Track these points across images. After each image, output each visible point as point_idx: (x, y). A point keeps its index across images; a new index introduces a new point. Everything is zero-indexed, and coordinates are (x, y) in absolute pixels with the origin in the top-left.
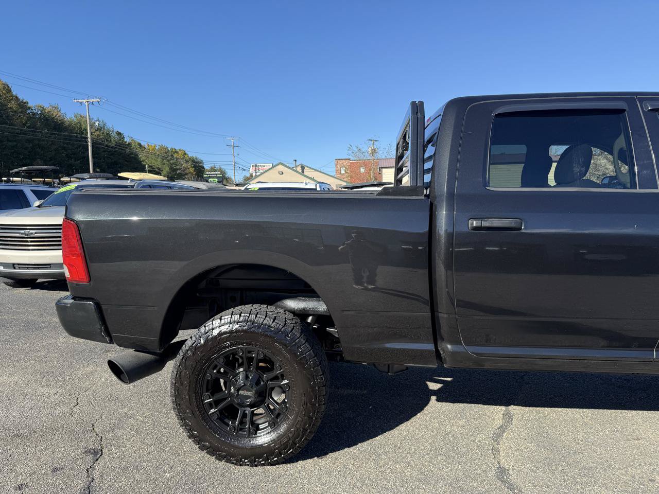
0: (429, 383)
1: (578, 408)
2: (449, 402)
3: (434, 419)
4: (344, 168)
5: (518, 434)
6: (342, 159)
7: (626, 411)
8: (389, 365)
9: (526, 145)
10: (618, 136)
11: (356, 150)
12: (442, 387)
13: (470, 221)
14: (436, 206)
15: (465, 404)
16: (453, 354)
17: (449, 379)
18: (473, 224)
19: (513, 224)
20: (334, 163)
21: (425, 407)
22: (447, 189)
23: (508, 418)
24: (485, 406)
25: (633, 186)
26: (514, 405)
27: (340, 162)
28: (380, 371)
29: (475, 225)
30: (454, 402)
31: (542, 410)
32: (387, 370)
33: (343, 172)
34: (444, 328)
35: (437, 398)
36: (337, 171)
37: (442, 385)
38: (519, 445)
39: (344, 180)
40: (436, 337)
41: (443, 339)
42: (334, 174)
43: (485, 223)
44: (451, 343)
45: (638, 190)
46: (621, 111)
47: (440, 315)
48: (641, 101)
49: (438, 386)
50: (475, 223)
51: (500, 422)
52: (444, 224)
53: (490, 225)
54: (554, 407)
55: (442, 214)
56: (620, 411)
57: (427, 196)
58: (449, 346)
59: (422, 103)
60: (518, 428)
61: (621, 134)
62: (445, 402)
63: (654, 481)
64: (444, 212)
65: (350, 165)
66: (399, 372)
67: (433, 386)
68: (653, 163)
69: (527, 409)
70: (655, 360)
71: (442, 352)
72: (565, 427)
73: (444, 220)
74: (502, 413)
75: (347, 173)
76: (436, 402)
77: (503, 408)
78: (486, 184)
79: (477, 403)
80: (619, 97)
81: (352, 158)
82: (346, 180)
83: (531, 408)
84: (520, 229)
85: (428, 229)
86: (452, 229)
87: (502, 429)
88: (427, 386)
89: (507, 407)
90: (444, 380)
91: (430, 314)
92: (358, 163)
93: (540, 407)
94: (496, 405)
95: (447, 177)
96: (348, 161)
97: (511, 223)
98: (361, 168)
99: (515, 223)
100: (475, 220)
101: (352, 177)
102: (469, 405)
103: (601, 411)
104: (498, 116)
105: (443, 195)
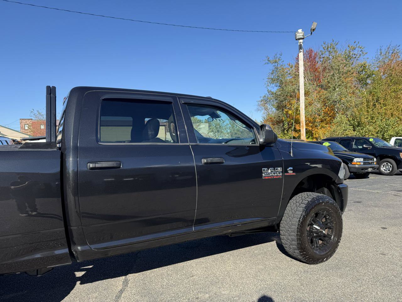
0: (76, 273)
1: (165, 266)
2: (88, 283)
3: (77, 298)
4: (27, 126)
5: (130, 292)
6: (26, 119)
7: (188, 261)
8: (37, 270)
9: (132, 117)
10: (170, 116)
11: (37, 113)
12: (85, 274)
13: (88, 164)
14: (65, 155)
15: (99, 281)
16: (82, 252)
17: (91, 267)
18: (90, 166)
19: (115, 164)
20: (19, 121)
21: (71, 291)
22: (72, 144)
23: (126, 283)
24: (112, 279)
25: (178, 142)
26: (130, 273)
27: (24, 121)
28: (30, 276)
29: (91, 166)
30: (91, 282)
31: (146, 273)
32: (36, 274)
33: (26, 128)
34: (76, 236)
35: (81, 282)
36: (22, 128)
37: (86, 272)
38: (130, 299)
39: (28, 133)
40: (70, 242)
41: (75, 244)
42: (19, 129)
43: (98, 165)
44: (80, 245)
45: (180, 144)
46: (171, 103)
47: (72, 228)
48: (179, 98)
49: (82, 273)
50: (91, 165)
51: (120, 288)
52: (71, 167)
53: (101, 166)
54: (153, 269)
55: (70, 161)
56: (186, 262)
57: (60, 148)
58: (79, 248)
59: (54, 88)
60: (131, 288)
61: (171, 115)
62: (86, 283)
63: (198, 298)
64: (71, 159)
65: (32, 124)
66: (46, 273)
67: (79, 274)
68: (186, 130)
69: (137, 274)
70: (194, 232)
71: (74, 253)
72: (157, 280)
73: (71, 165)
74: (122, 281)
75: (30, 129)
76: (80, 285)
77: (124, 277)
78: (98, 140)
79: (107, 279)
80: (169, 95)
81: (33, 119)
82: (29, 133)
83: (140, 273)
84: (120, 167)
85: (59, 170)
86: (77, 169)
87: (121, 292)
88: (75, 275)
89: (126, 276)
90: (87, 268)
91: (64, 228)
92: (38, 122)
93: (145, 271)
94: (119, 276)
95: (72, 136)
96: (30, 120)
97: (114, 164)
98: (41, 126)
99: (116, 164)
100: (91, 164)
101: (34, 132)
102: (102, 281)
103: (176, 264)
104: (104, 100)
105: (70, 148)
